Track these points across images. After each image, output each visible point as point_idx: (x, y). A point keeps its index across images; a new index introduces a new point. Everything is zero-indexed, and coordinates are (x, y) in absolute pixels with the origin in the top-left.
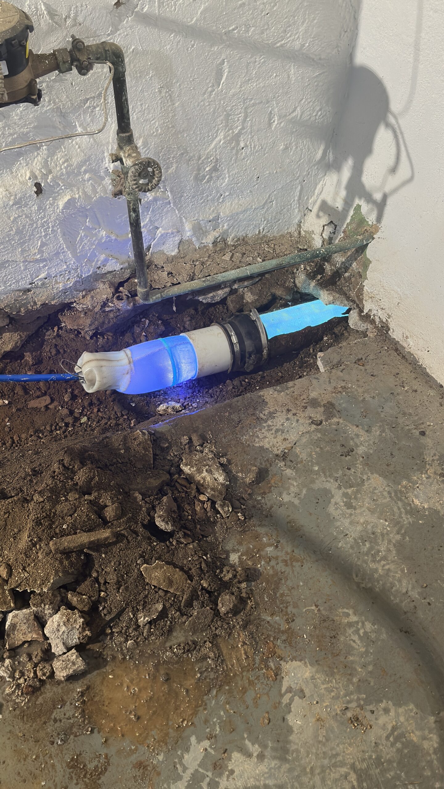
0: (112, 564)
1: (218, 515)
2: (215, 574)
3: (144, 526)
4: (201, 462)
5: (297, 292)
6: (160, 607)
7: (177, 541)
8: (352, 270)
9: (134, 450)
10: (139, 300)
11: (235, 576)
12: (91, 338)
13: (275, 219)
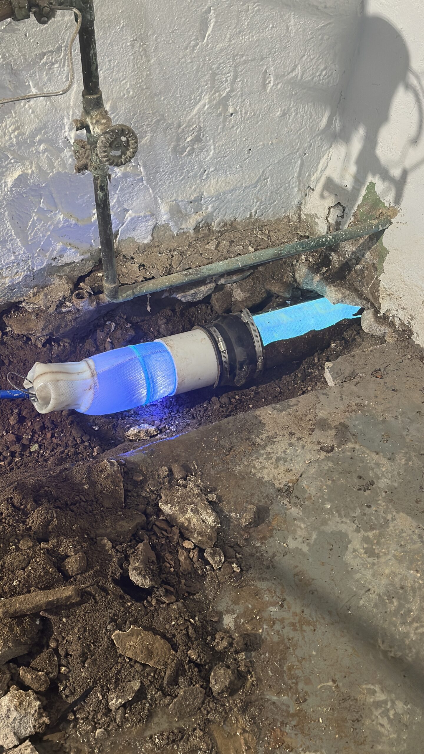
0: (76, 631)
1: (207, 567)
2: (205, 642)
3: (115, 581)
4: (184, 500)
5: (297, 288)
6: (136, 685)
7: (157, 600)
8: (365, 262)
9: (101, 485)
10: (105, 298)
11: (231, 644)
12: (44, 345)
13: (269, 200)
